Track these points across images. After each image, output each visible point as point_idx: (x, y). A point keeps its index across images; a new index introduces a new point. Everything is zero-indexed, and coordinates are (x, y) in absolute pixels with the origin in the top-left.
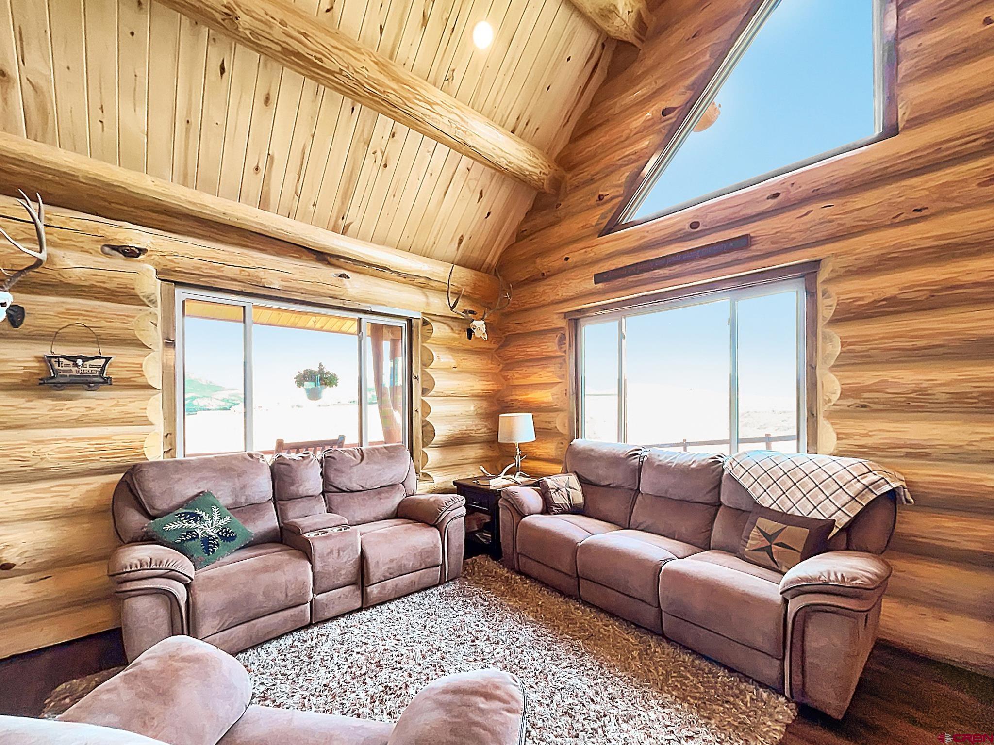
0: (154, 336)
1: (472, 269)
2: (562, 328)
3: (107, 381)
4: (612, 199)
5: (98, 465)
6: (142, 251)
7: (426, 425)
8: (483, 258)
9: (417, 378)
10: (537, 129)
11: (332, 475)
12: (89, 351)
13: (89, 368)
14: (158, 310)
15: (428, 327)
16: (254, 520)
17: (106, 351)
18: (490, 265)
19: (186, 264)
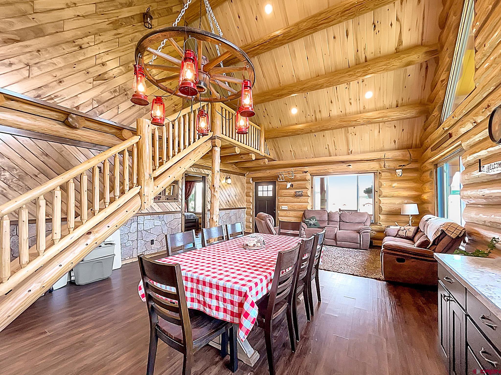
0: (309, 187)
1: (402, 149)
2: (431, 169)
3: (302, 195)
4: (437, 116)
5: (301, 210)
6: (307, 171)
7: (380, 207)
8: (411, 142)
9: (377, 191)
10: (409, 99)
11: (341, 218)
12: (300, 190)
13: (300, 193)
14: (310, 182)
15: (380, 174)
16: (322, 224)
17: (302, 190)
18: (416, 144)
19: (315, 172)
